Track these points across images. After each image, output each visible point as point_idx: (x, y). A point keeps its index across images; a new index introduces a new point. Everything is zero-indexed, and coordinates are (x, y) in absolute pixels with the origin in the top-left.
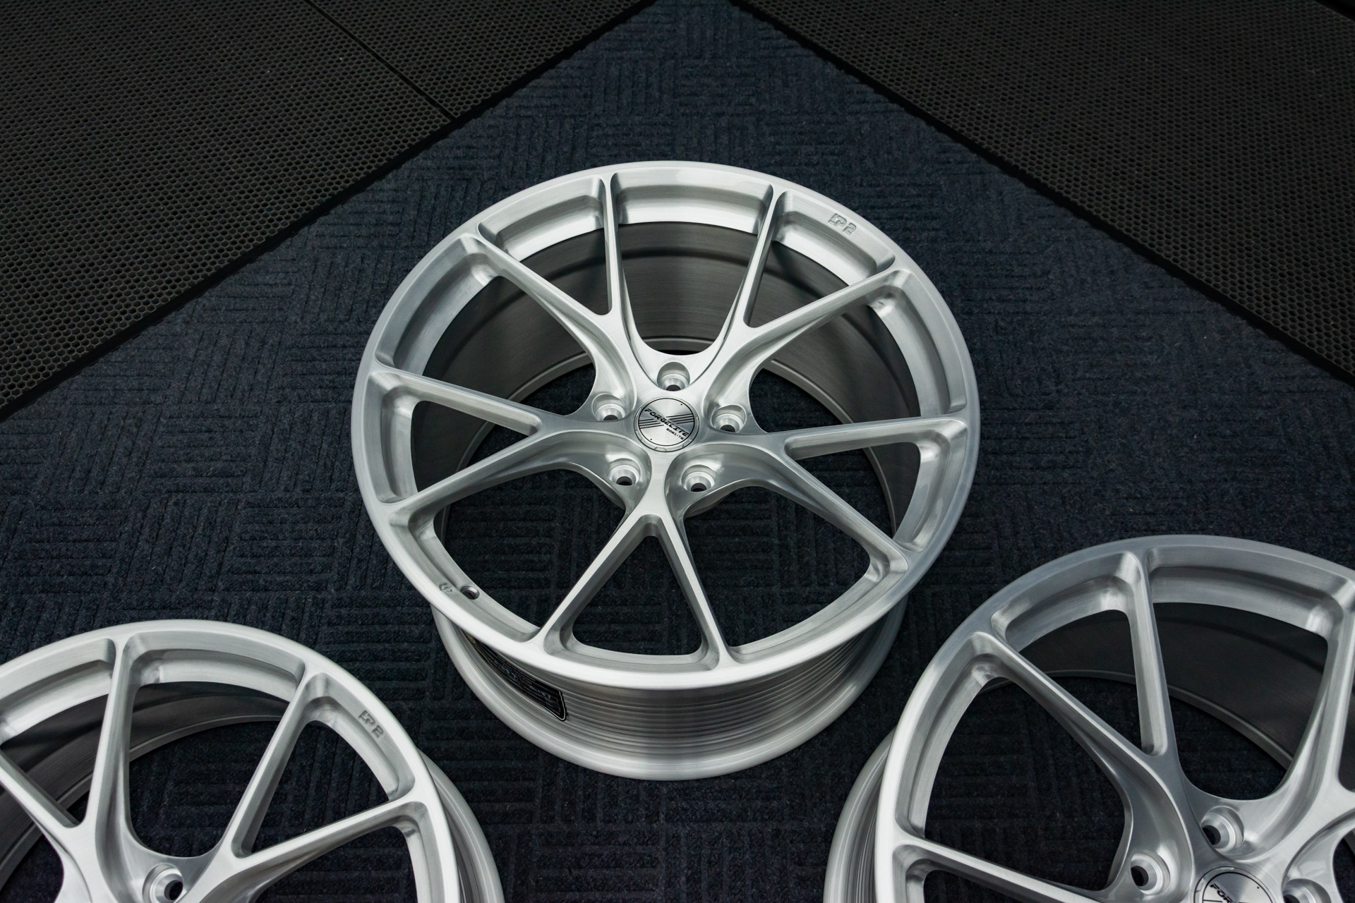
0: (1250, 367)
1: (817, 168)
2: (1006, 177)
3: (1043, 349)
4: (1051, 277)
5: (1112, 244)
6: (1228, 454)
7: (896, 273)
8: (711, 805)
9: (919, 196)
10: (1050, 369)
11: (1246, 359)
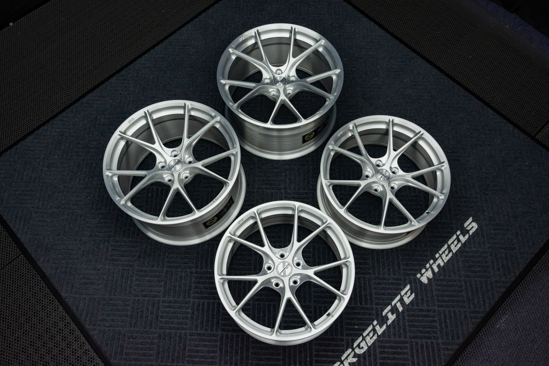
0: (157, 58)
2: (86, 98)
3: (145, 99)
4: (122, 93)
5: (114, 78)
7: (148, 111)
11: (155, 58)
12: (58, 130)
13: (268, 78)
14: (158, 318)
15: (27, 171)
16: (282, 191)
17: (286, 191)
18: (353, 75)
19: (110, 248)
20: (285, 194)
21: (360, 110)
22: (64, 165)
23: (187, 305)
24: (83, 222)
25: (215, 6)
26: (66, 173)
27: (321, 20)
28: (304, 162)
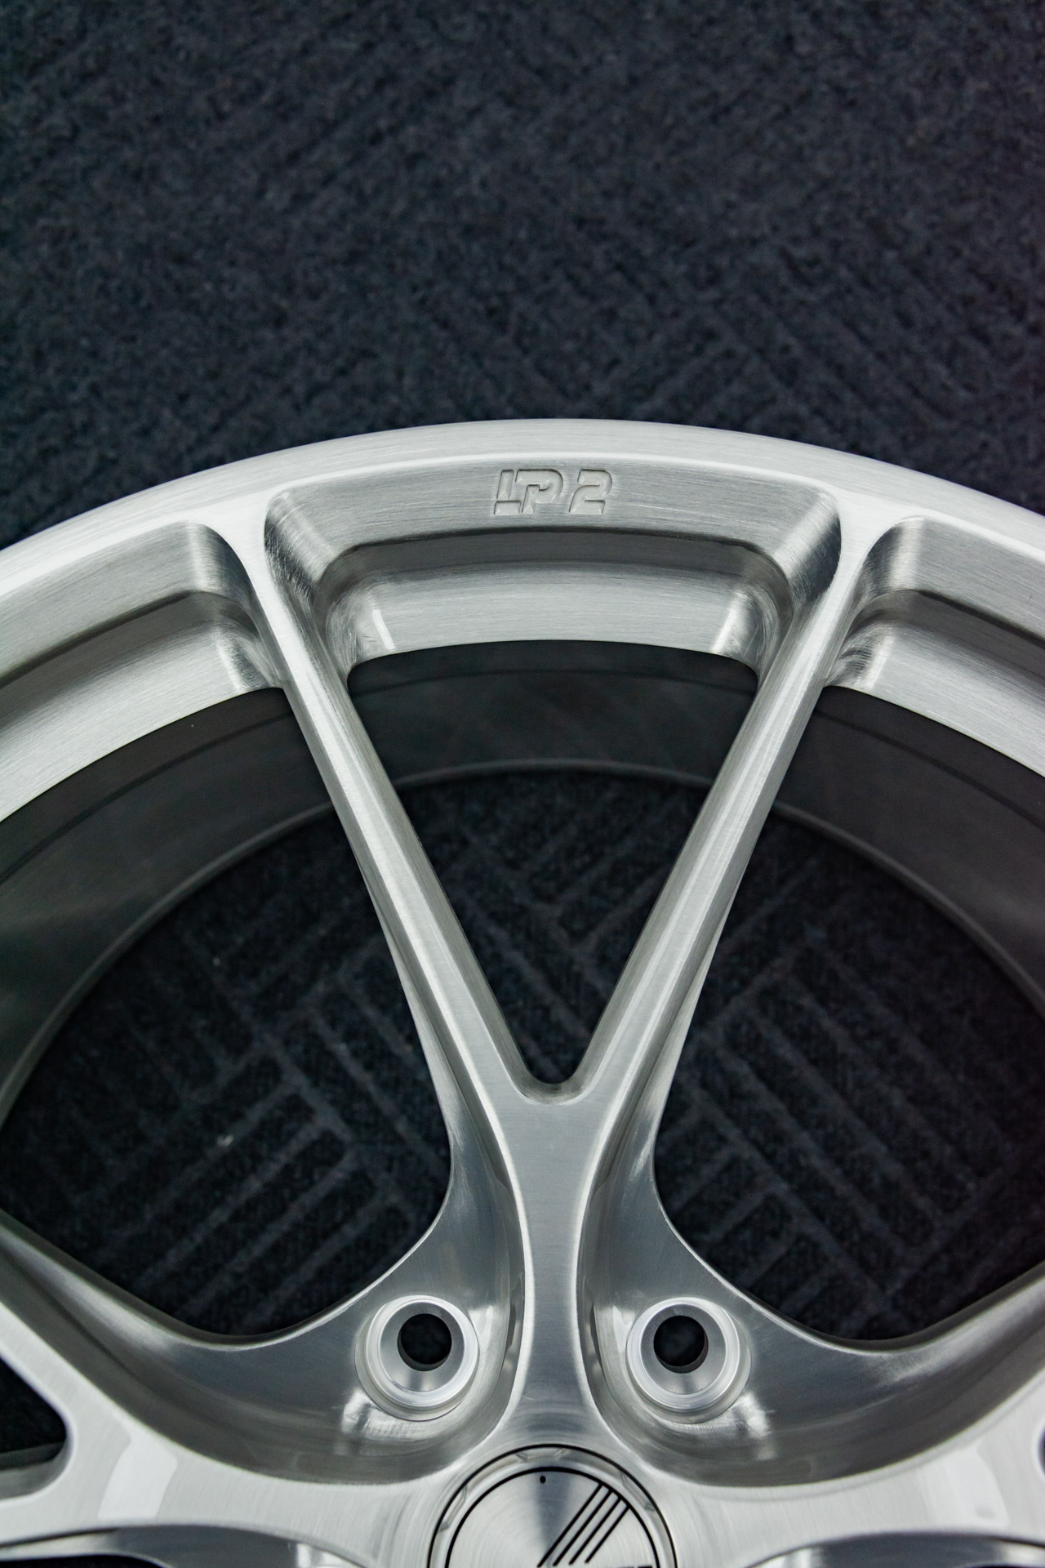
9: (368, 47)
10: (976, 288)
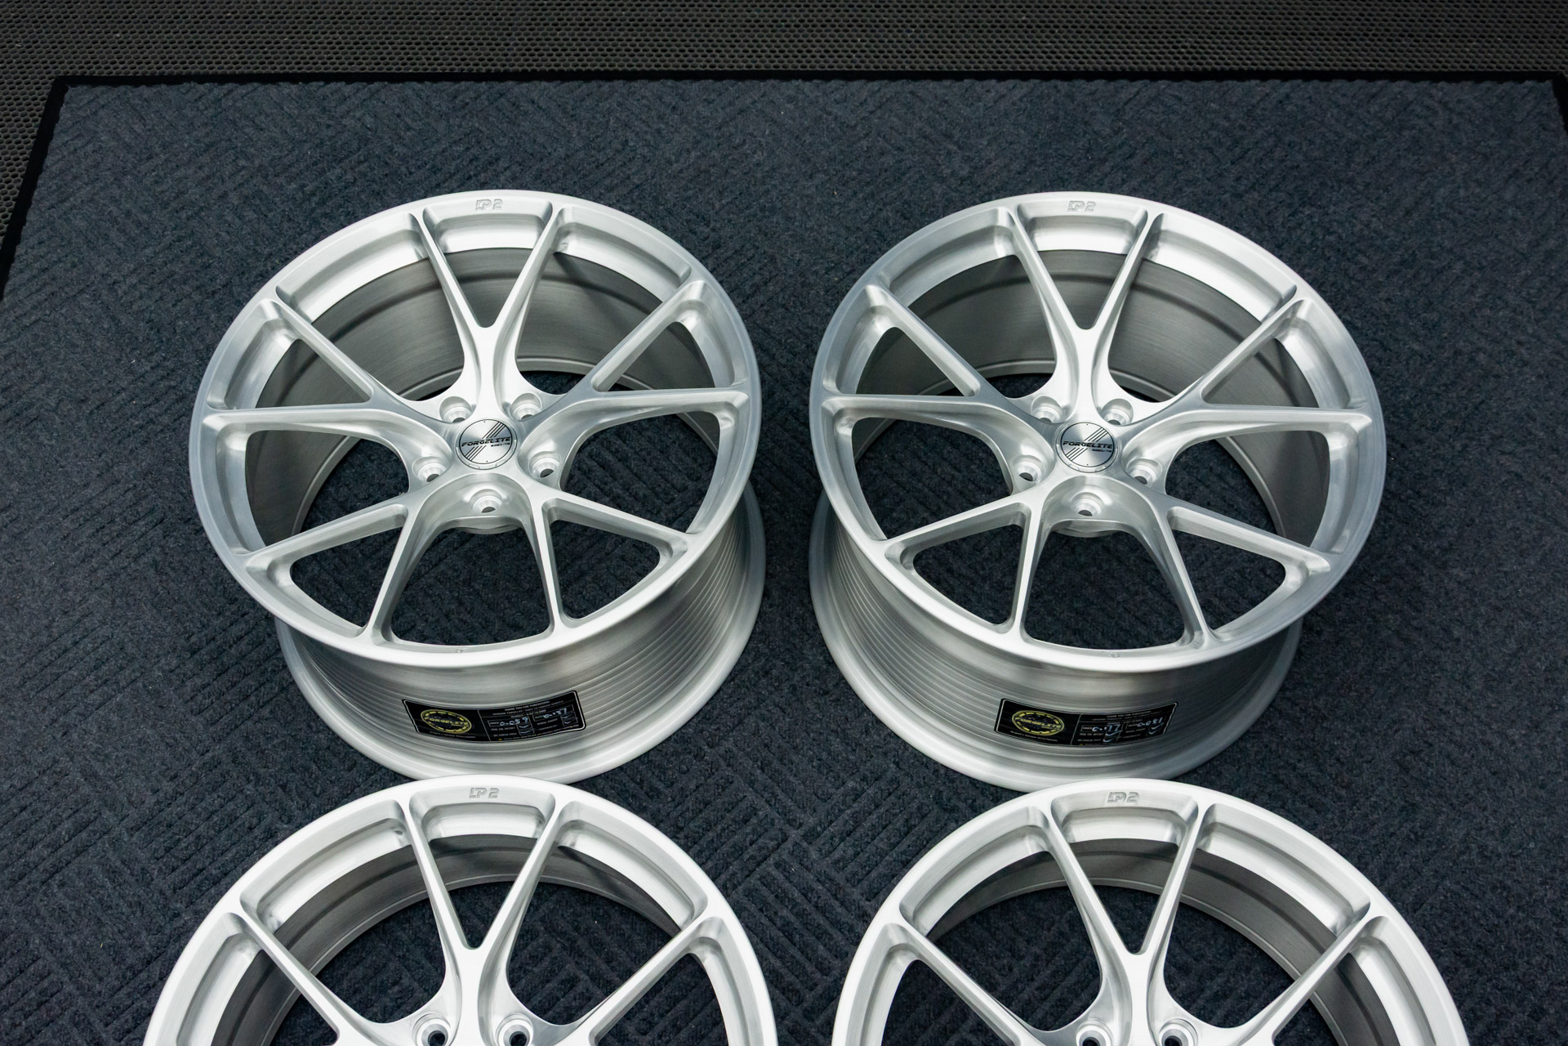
0: (830, 114)
1: (358, 183)
2: (525, 85)
3: (675, 205)
4: (631, 144)
5: (655, 85)
6: (868, 190)
7: (561, 213)
8: (732, 710)
11: (824, 109)
12: (369, 120)
13: (1062, 404)
14: (52, 876)
15: (190, 172)
16: (794, 834)
17: (805, 844)
18: (1438, 652)
19: (155, 554)
20: (791, 853)
21: (1343, 793)
22: (286, 225)
23: (160, 920)
24: (165, 419)
25: (1162, 84)
26: (267, 251)
27: (1497, 376)
28: (962, 805)
